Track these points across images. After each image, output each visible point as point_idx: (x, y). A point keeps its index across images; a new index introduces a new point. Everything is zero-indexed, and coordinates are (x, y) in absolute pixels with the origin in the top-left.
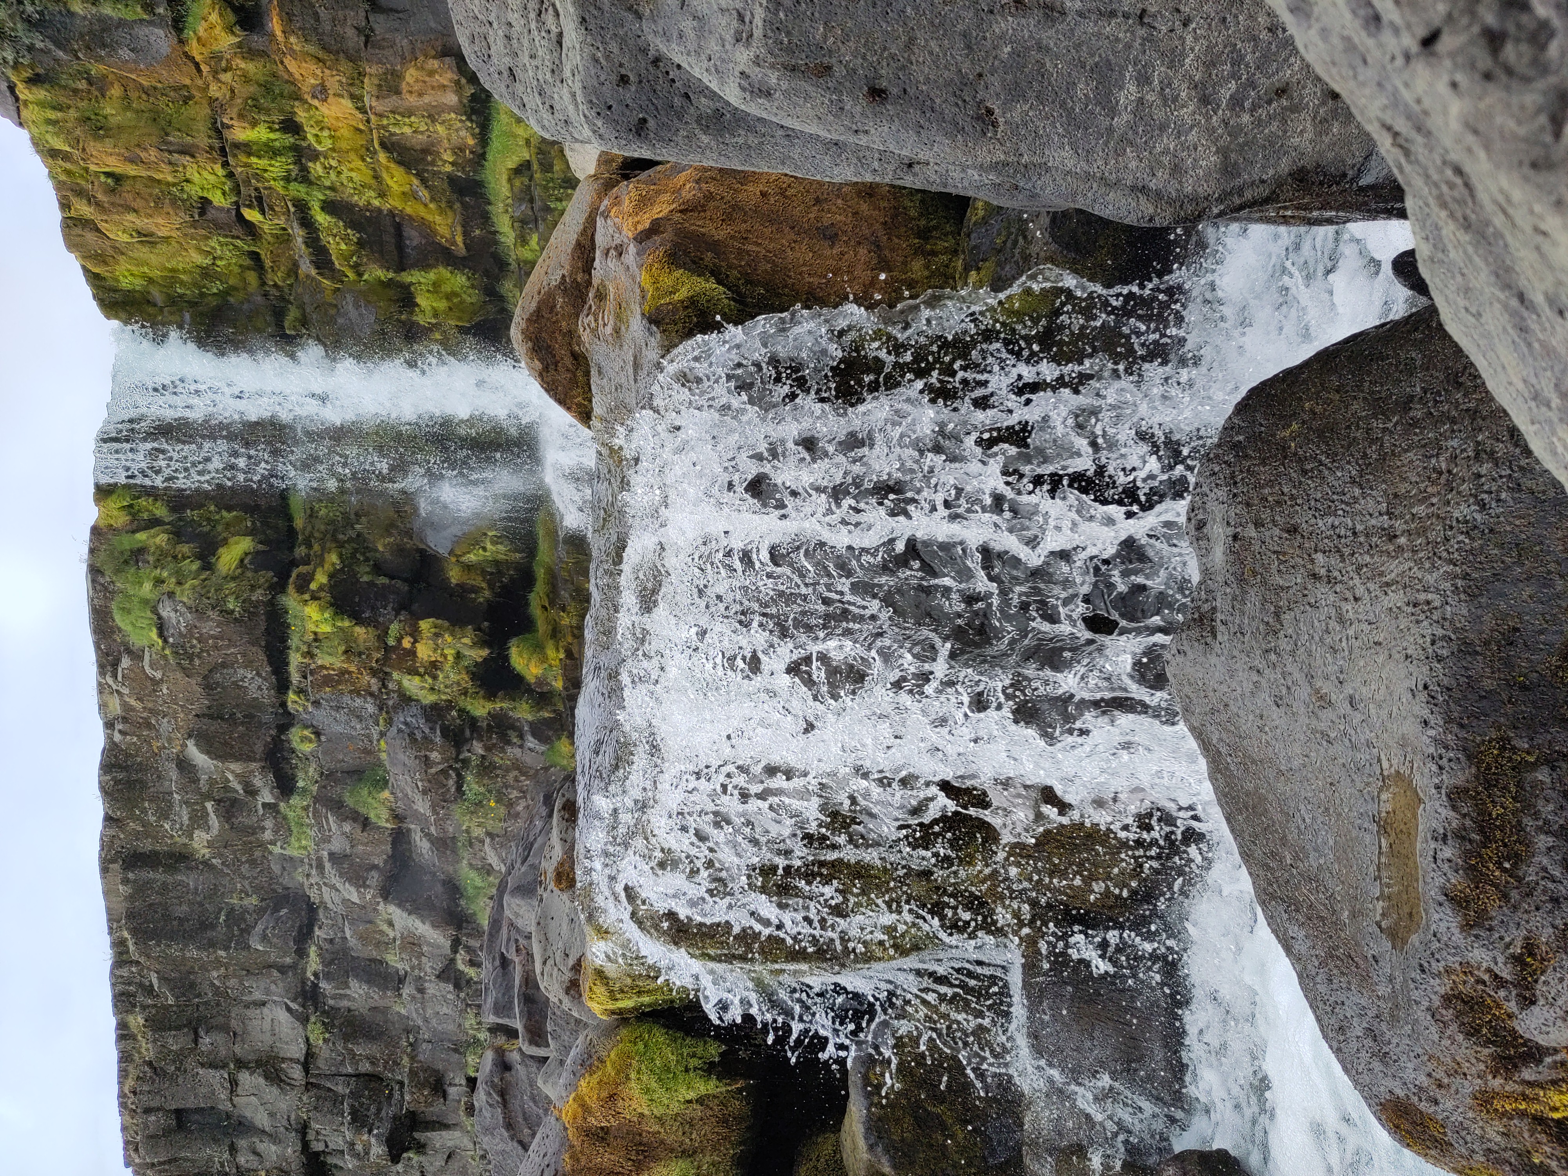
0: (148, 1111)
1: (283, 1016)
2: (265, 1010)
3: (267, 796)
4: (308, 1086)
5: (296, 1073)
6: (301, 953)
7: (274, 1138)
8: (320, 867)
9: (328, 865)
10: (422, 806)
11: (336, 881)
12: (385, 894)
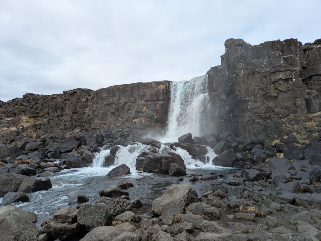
0: (115, 88)
1: (124, 100)
2: (125, 99)
3: (145, 99)
4: (118, 103)
5: (119, 102)
6: (130, 102)
7: (113, 100)
8: (138, 104)
9: (138, 105)
10: (144, 114)
11: (137, 106)
12: (136, 111)
